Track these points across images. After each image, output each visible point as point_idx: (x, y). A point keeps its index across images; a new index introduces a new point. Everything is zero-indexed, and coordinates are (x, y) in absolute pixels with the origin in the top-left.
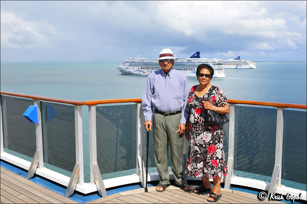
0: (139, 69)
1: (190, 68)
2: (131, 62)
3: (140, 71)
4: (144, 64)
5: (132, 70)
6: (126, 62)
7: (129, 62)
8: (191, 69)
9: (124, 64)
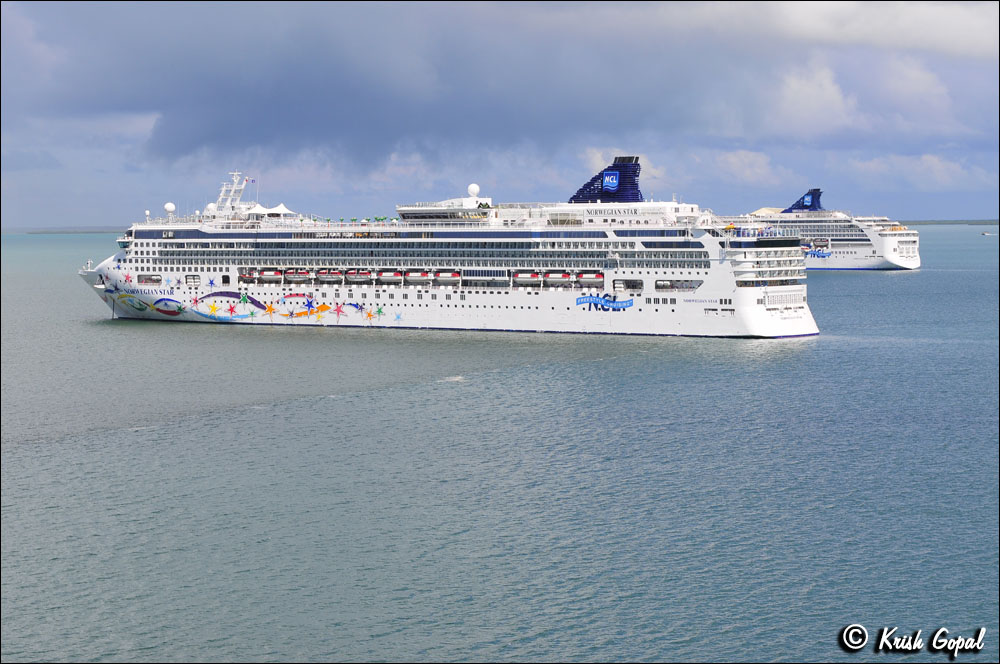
0: (226, 280)
1: (566, 274)
2: (177, 234)
3: (237, 295)
4: (257, 245)
5: (184, 287)
6: (140, 234)
7: (157, 234)
8: (573, 278)
9: (125, 245)
